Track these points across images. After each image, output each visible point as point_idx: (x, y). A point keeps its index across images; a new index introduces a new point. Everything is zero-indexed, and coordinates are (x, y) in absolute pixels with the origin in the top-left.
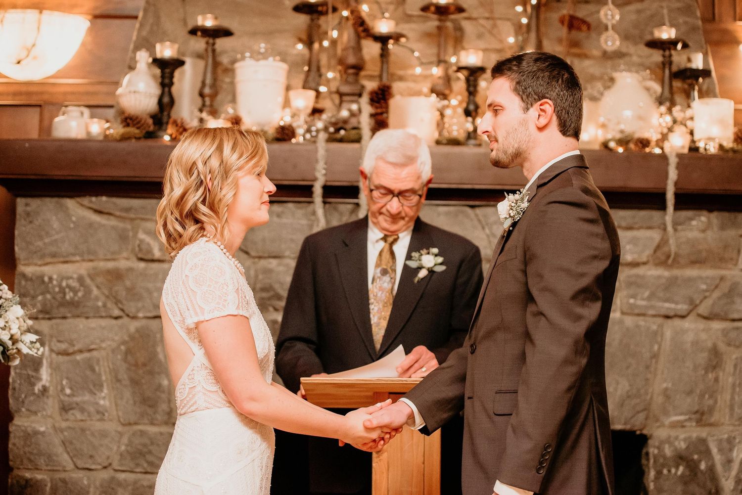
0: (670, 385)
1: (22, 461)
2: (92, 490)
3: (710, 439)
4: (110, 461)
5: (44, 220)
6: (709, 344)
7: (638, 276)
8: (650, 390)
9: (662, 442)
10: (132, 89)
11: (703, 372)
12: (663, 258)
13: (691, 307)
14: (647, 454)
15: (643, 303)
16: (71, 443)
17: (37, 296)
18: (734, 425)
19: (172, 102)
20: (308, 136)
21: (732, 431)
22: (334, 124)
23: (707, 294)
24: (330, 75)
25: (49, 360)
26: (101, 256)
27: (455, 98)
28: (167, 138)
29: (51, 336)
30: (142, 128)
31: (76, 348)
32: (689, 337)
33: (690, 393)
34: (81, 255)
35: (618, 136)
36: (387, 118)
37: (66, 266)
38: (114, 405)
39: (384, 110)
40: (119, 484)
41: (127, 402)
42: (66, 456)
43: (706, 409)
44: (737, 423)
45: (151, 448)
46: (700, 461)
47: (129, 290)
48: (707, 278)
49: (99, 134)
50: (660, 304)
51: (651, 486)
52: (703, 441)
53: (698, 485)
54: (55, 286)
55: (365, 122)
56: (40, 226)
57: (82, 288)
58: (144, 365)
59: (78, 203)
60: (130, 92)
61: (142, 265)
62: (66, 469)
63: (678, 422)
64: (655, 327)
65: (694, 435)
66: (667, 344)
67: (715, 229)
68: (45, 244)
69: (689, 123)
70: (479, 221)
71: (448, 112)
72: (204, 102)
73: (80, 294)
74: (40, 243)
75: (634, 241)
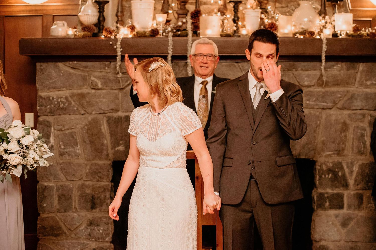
0: (325, 139)
1: (43, 178)
2: (74, 189)
3: (343, 162)
4: (82, 177)
5: (49, 73)
6: (342, 121)
7: (310, 91)
8: (316, 141)
9: (322, 164)
10: (86, 14)
11: (339, 133)
12: (321, 83)
13: (334, 105)
14: (315, 169)
15: (313, 103)
16: (65, 169)
17: (48, 106)
18: (354, 156)
19: (104, 19)
20: (164, 34)
21: (353, 159)
22: (175, 28)
23: (341, 99)
24: (173, 5)
25: (54, 133)
26: (75, 88)
27: (229, 14)
28: (103, 37)
29: (54, 123)
30: (91, 31)
31: (65, 128)
32: (333, 118)
33: (334, 142)
34: (66, 87)
35: (301, 30)
36: (199, 24)
37: (60, 92)
38: (83, 152)
39: (197, 21)
40: (87, 186)
41: (89, 151)
42: (62, 175)
43: (341, 149)
44: (355, 155)
45: (100, 170)
46: (339, 172)
47: (88, 102)
48: (341, 91)
49: (72, 35)
50: (320, 103)
51: (317, 183)
52: (340, 163)
53: (338, 182)
54: (55, 101)
55: (189, 27)
56: (47, 75)
57: (67, 102)
58: (96, 135)
59: (64, 64)
60: (85, 15)
61: (93, 91)
62: (63, 181)
63: (330, 155)
64: (318, 114)
65: (336, 160)
66: (323, 121)
67: (345, 70)
68: (49, 83)
69: (333, 23)
70: (240, 68)
71: (226, 21)
72: (118, 19)
73: (66, 105)
74: (48, 83)
75: (308, 76)
